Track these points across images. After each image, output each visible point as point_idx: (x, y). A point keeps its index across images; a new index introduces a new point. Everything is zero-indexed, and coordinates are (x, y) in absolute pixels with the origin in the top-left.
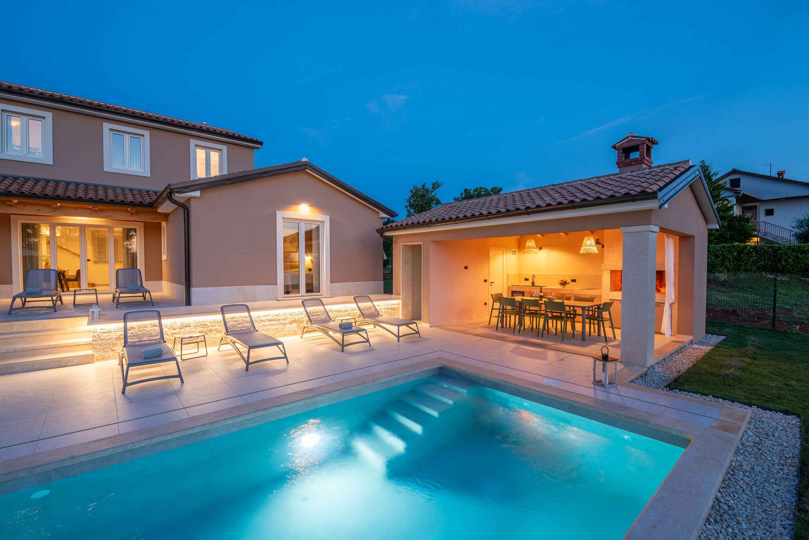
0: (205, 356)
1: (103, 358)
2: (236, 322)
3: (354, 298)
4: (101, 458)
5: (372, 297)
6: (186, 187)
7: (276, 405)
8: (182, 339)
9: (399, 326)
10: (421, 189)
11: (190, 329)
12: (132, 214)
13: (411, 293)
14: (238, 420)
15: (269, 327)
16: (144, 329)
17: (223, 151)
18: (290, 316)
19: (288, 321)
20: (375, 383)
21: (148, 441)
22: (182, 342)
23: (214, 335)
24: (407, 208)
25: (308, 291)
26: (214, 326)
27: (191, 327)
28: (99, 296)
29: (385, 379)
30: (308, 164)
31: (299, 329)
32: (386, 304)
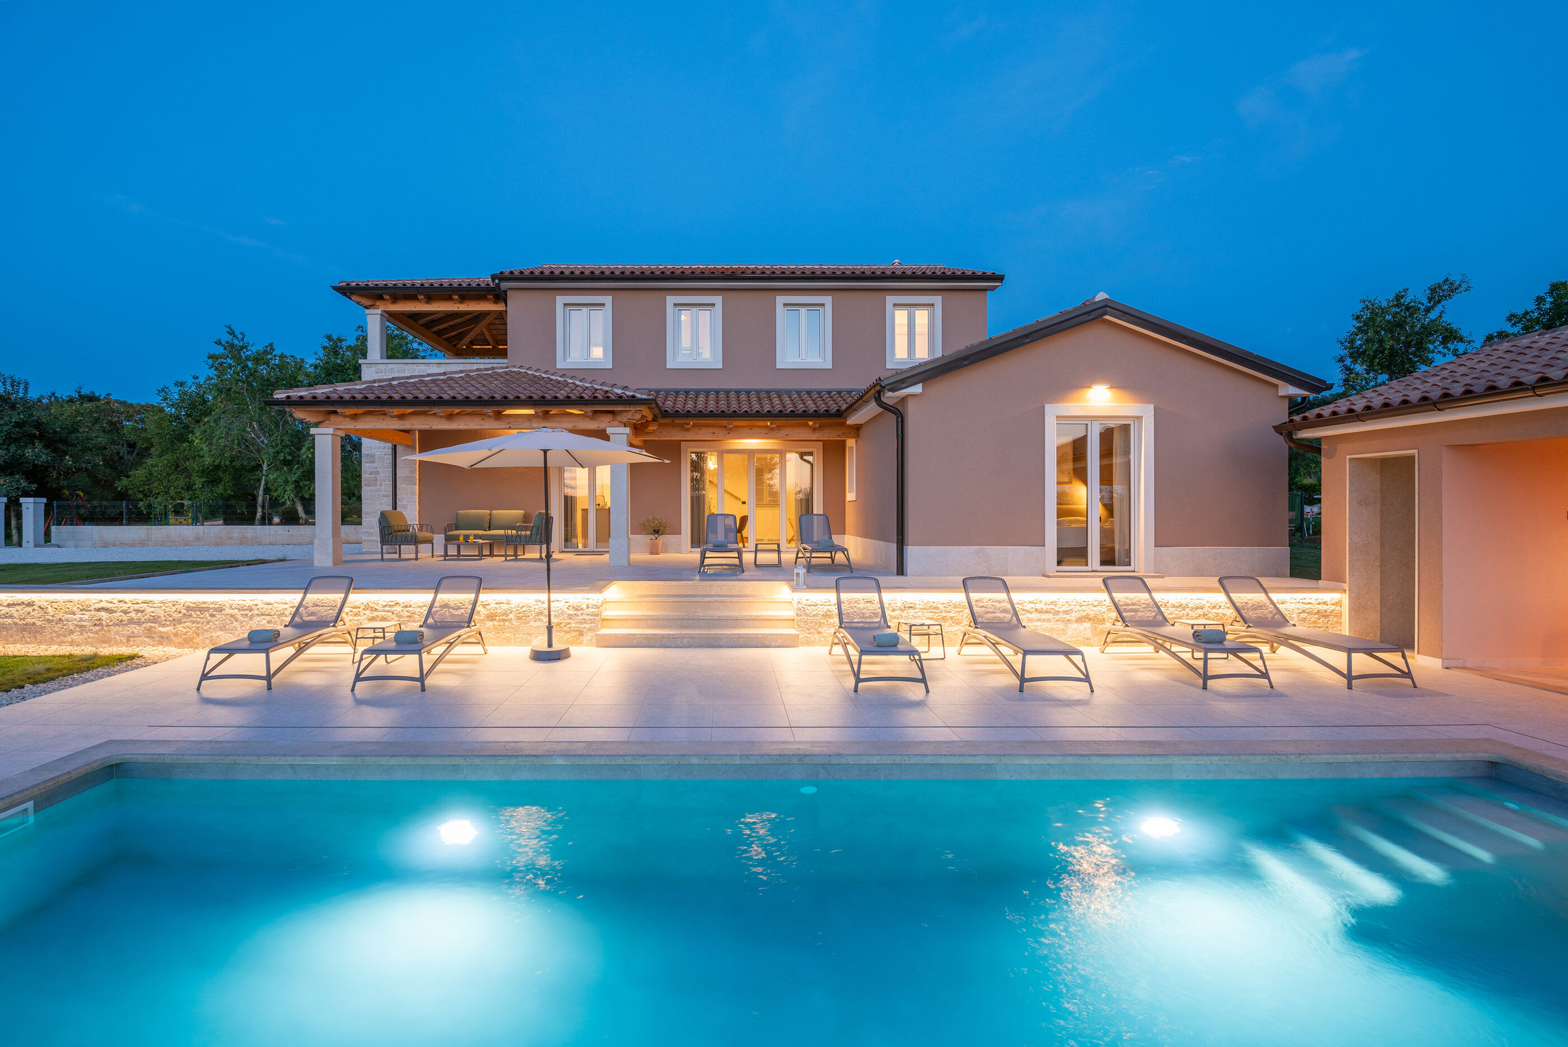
0: (942, 659)
1: (808, 643)
2: (983, 609)
3: (1220, 581)
4: (867, 764)
5: (1264, 581)
6: (903, 381)
7: (1097, 753)
8: (911, 626)
9: (1350, 651)
10: (1389, 307)
11: (915, 612)
12: (814, 429)
13: (1378, 577)
14: (1037, 761)
15: (1038, 623)
16: (856, 605)
17: (935, 306)
18: (1078, 607)
19: (1073, 616)
20: (1305, 760)
21: (919, 757)
22: (910, 630)
23: (949, 627)
24: (1343, 361)
25: (1103, 563)
26: (948, 612)
27: (916, 609)
28: (783, 556)
29: (1329, 756)
30: (1109, 304)
31: (1096, 635)
32: (1304, 601)
